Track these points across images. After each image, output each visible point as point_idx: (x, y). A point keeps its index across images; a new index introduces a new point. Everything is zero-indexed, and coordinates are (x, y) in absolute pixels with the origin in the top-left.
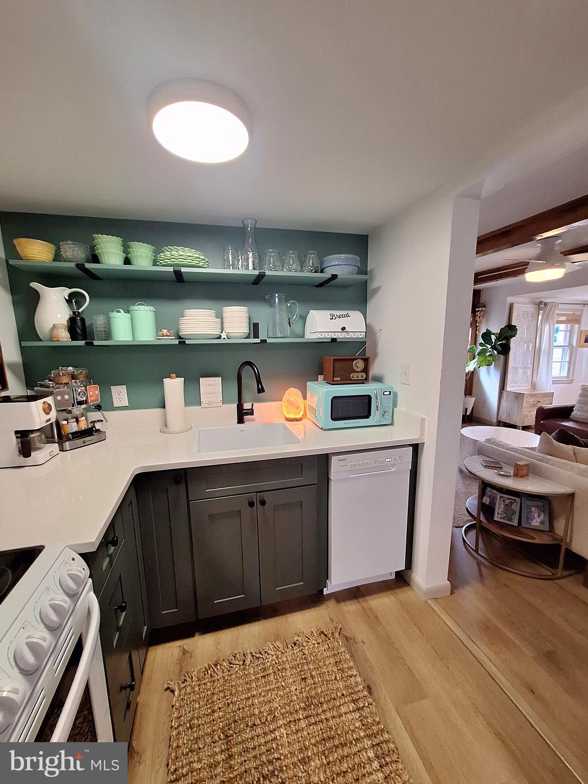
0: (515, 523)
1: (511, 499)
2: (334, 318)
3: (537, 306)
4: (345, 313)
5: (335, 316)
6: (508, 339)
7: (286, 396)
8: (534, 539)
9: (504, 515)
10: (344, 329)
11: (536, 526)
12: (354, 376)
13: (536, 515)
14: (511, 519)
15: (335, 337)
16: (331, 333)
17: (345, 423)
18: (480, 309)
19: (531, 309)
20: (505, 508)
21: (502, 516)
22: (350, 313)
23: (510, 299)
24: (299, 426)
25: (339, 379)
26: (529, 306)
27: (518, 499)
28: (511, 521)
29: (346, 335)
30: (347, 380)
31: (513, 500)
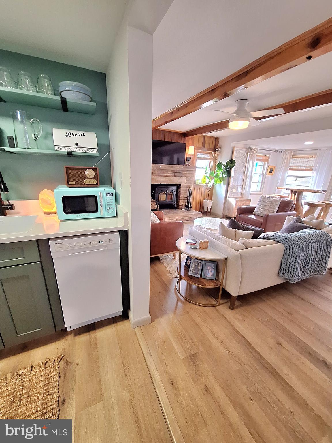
0: (199, 276)
1: (198, 262)
2: (69, 135)
3: (247, 150)
4: (81, 132)
5: (71, 134)
6: (230, 168)
7: (41, 196)
8: (205, 285)
9: (194, 271)
10: (77, 144)
11: (210, 277)
12: (86, 181)
13: (210, 271)
14: (196, 274)
15: (70, 151)
16: (67, 148)
17: (77, 216)
18: (218, 149)
19: (244, 151)
20: (195, 267)
21: (193, 272)
22: (85, 133)
23: (233, 145)
24: (54, 218)
25: (74, 183)
26: (243, 149)
27: (202, 262)
28: (197, 275)
29: (81, 150)
30: (81, 185)
31: (199, 262)
